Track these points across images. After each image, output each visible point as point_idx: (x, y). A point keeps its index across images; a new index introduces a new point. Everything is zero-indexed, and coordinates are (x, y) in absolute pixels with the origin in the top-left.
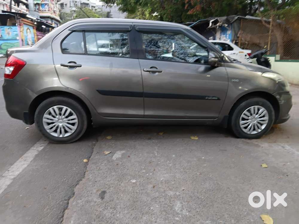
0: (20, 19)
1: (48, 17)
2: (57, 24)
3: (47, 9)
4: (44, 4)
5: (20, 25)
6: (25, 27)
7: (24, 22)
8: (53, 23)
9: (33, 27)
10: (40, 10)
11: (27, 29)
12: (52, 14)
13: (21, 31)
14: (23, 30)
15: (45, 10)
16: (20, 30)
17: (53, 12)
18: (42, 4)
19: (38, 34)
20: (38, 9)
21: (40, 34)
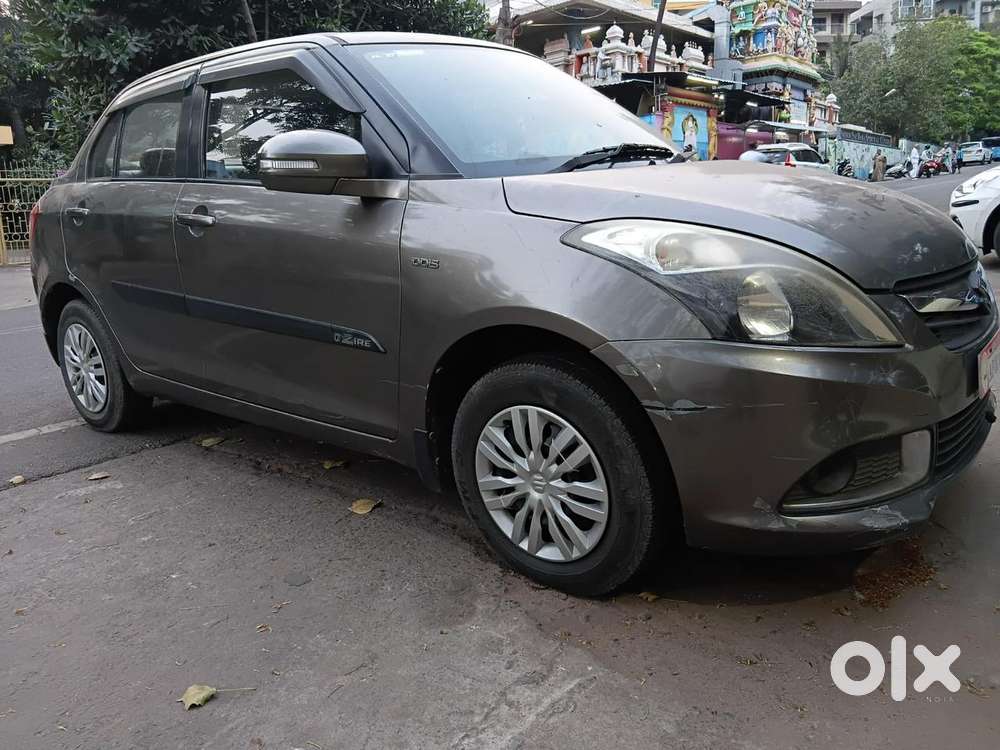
0: (664, 90)
1: (771, 72)
2: (805, 91)
3: (770, 47)
4: (764, 29)
5: (664, 110)
6: (680, 115)
7: (676, 99)
8: (789, 87)
9: (708, 110)
10: (749, 53)
11: (687, 119)
12: (785, 59)
13: (663, 129)
14: (671, 124)
15: (765, 51)
16: (663, 123)
17: (790, 50)
18: (757, 33)
19: (725, 131)
20: (741, 50)
21: (730, 132)
